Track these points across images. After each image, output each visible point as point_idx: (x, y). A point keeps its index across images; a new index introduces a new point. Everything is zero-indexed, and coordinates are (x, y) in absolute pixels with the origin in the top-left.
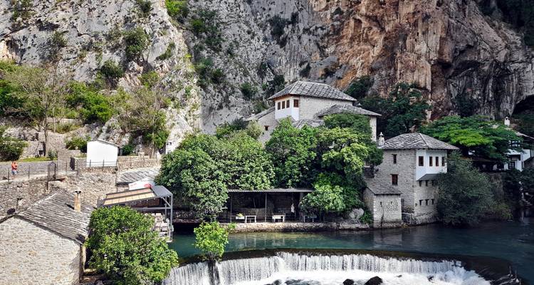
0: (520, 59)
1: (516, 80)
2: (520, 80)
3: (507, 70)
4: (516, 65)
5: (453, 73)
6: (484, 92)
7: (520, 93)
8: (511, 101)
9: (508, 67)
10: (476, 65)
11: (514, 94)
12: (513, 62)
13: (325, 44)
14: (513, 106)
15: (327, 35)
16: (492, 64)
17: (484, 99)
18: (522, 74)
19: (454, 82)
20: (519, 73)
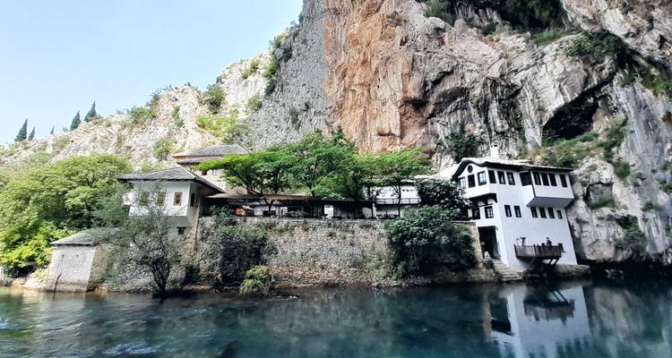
0: (525, 63)
1: (530, 95)
2: (535, 92)
3: (514, 86)
4: (522, 73)
5: (434, 110)
6: (486, 121)
7: (541, 109)
8: (533, 124)
9: (512, 81)
10: (462, 92)
11: (532, 113)
12: (516, 71)
13: (331, 120)
14: (538, 130)
15: (334, 111)
16: (485, 85)
17: (490, 131)
18: (534, 83)
19: (442, 119)
20: (530, 83)
